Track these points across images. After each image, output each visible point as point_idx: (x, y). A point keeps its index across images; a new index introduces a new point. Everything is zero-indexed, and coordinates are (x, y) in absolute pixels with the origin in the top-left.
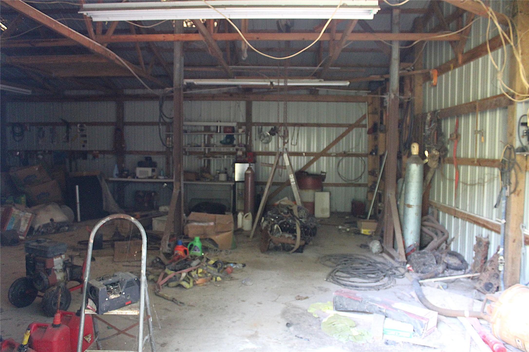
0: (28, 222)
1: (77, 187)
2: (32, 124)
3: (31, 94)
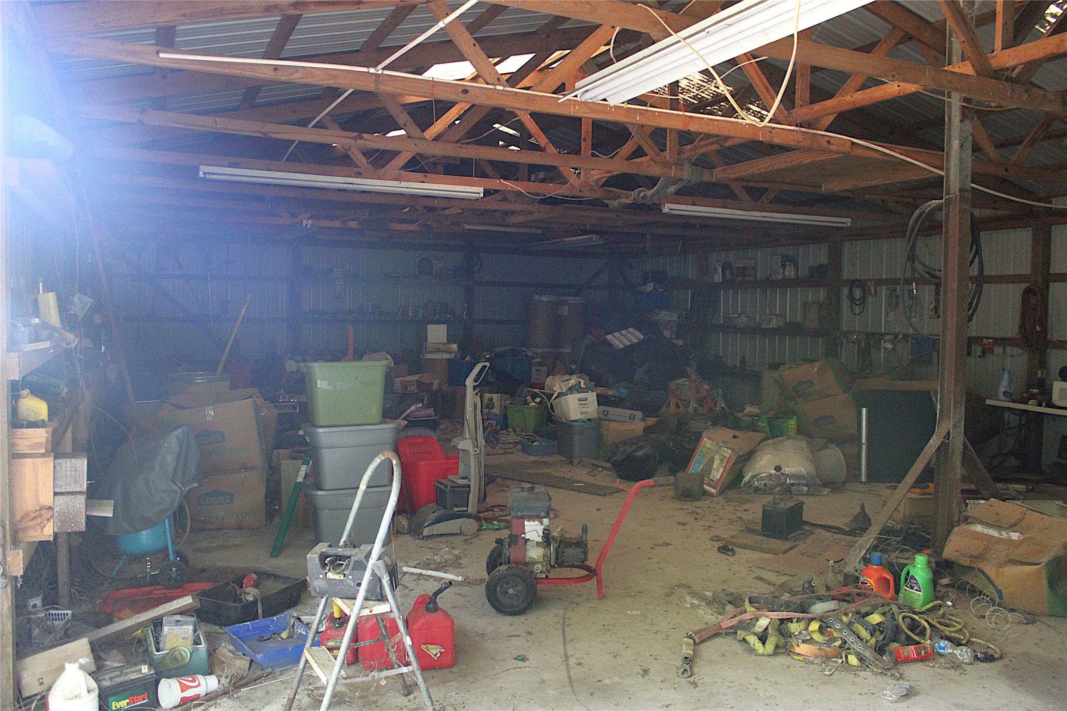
0: (724, 465)
1: (864, 410)
2: (879, 282)
3: (849, 224)
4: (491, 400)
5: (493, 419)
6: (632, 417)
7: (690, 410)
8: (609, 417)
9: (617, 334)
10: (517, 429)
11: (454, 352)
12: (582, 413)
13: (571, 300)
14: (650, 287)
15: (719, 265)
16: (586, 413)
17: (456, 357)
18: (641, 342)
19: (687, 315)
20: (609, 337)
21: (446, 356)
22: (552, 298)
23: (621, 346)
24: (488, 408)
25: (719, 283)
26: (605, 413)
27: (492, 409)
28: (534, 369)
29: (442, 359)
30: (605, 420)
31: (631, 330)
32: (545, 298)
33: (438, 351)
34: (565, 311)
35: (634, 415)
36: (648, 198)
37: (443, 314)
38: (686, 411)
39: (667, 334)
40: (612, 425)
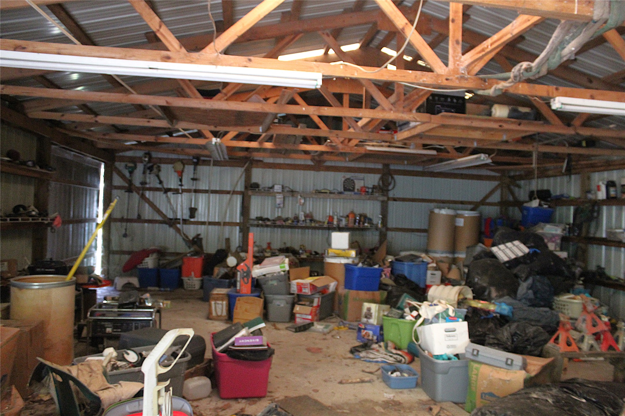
4: (369, 309)
5: (370, 330)
6: (509, 362)
7: (585, 346)
8: (480, 359)
9: (502, 246)
10: (390, 344)
11: (352, 258)
12: (448, 347)
13: (467, 214)
14: (535, 203)
15: (603, 183)
16: (453, 346)
17: (353, 262)
18: (526, 256)
19: (569, 228)
20: (494, 249)
21: (344, 261)
22: (450, 212)
23: (506, 259)
24: (366, 317)
25: (603, 201)
26: (475, 353)
27: (369, 318)
28: (429, 272)
29: (341, 264)
30: (473, 361)
31: (517, 243)
32: (444, 212)
33: (337, 256)
34: (460, 222)
35: (512, 360)
36: (534, 69)
37: (361, 223)
38: (580, 349)
39: (551, 246)
40: (484, 369)
